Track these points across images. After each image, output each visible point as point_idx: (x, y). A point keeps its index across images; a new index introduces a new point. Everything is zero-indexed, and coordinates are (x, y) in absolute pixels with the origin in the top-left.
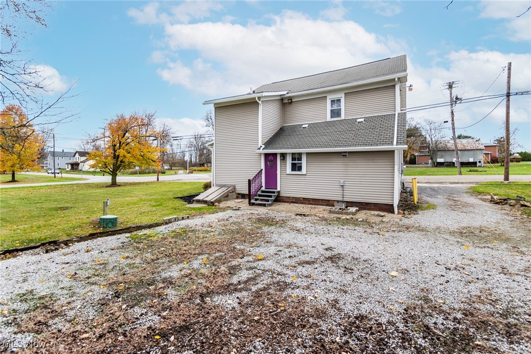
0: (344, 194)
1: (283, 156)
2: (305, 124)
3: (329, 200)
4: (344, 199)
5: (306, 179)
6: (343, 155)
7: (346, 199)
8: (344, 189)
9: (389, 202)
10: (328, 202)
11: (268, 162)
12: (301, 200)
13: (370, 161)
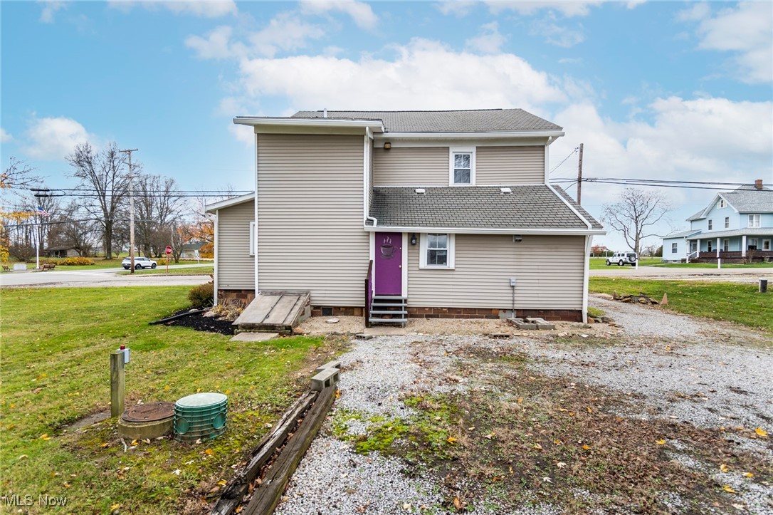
0: (516, 299)
1: (414, 238)
2: (420, 188)
3: (491, 309)
4: (515, 305)
5: (454, 276)
6: (516, 241)
7: (517, 307)
8: (516, 292)
9: (577, 307)
10: (488, 312)
11: (382, 249)
12: (445, 312)
13: (553, 250)
